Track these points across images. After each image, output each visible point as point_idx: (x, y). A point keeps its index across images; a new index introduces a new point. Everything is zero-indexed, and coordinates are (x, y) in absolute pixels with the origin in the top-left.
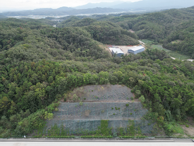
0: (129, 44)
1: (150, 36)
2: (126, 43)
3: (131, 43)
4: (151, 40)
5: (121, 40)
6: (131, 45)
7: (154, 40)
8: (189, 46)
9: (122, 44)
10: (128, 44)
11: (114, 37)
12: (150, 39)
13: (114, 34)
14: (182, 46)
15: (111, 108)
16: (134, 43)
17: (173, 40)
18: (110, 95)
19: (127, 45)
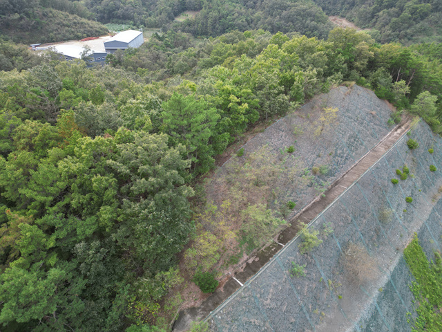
0: (85, 35)
1: (116, 12)
2: (73, 32)
3: (89, 31)
4: (124, 22)
5: (53, 26)
6: (88, 36)
7: (131, 22)
8: (220, 18)
9: (60, 36)
10: (80, 34)
11: (21, 18)
12: (120, 21)
13: (15, 6)
14: (207, 22)
15: (391, 185)
16: (96, 31)
17: (176, 15)
18: (350, 138)
19: (78, 38)
